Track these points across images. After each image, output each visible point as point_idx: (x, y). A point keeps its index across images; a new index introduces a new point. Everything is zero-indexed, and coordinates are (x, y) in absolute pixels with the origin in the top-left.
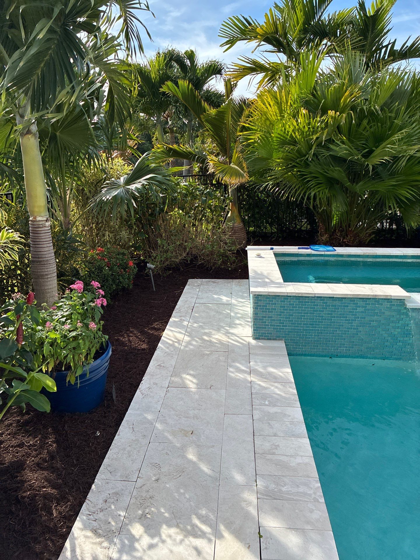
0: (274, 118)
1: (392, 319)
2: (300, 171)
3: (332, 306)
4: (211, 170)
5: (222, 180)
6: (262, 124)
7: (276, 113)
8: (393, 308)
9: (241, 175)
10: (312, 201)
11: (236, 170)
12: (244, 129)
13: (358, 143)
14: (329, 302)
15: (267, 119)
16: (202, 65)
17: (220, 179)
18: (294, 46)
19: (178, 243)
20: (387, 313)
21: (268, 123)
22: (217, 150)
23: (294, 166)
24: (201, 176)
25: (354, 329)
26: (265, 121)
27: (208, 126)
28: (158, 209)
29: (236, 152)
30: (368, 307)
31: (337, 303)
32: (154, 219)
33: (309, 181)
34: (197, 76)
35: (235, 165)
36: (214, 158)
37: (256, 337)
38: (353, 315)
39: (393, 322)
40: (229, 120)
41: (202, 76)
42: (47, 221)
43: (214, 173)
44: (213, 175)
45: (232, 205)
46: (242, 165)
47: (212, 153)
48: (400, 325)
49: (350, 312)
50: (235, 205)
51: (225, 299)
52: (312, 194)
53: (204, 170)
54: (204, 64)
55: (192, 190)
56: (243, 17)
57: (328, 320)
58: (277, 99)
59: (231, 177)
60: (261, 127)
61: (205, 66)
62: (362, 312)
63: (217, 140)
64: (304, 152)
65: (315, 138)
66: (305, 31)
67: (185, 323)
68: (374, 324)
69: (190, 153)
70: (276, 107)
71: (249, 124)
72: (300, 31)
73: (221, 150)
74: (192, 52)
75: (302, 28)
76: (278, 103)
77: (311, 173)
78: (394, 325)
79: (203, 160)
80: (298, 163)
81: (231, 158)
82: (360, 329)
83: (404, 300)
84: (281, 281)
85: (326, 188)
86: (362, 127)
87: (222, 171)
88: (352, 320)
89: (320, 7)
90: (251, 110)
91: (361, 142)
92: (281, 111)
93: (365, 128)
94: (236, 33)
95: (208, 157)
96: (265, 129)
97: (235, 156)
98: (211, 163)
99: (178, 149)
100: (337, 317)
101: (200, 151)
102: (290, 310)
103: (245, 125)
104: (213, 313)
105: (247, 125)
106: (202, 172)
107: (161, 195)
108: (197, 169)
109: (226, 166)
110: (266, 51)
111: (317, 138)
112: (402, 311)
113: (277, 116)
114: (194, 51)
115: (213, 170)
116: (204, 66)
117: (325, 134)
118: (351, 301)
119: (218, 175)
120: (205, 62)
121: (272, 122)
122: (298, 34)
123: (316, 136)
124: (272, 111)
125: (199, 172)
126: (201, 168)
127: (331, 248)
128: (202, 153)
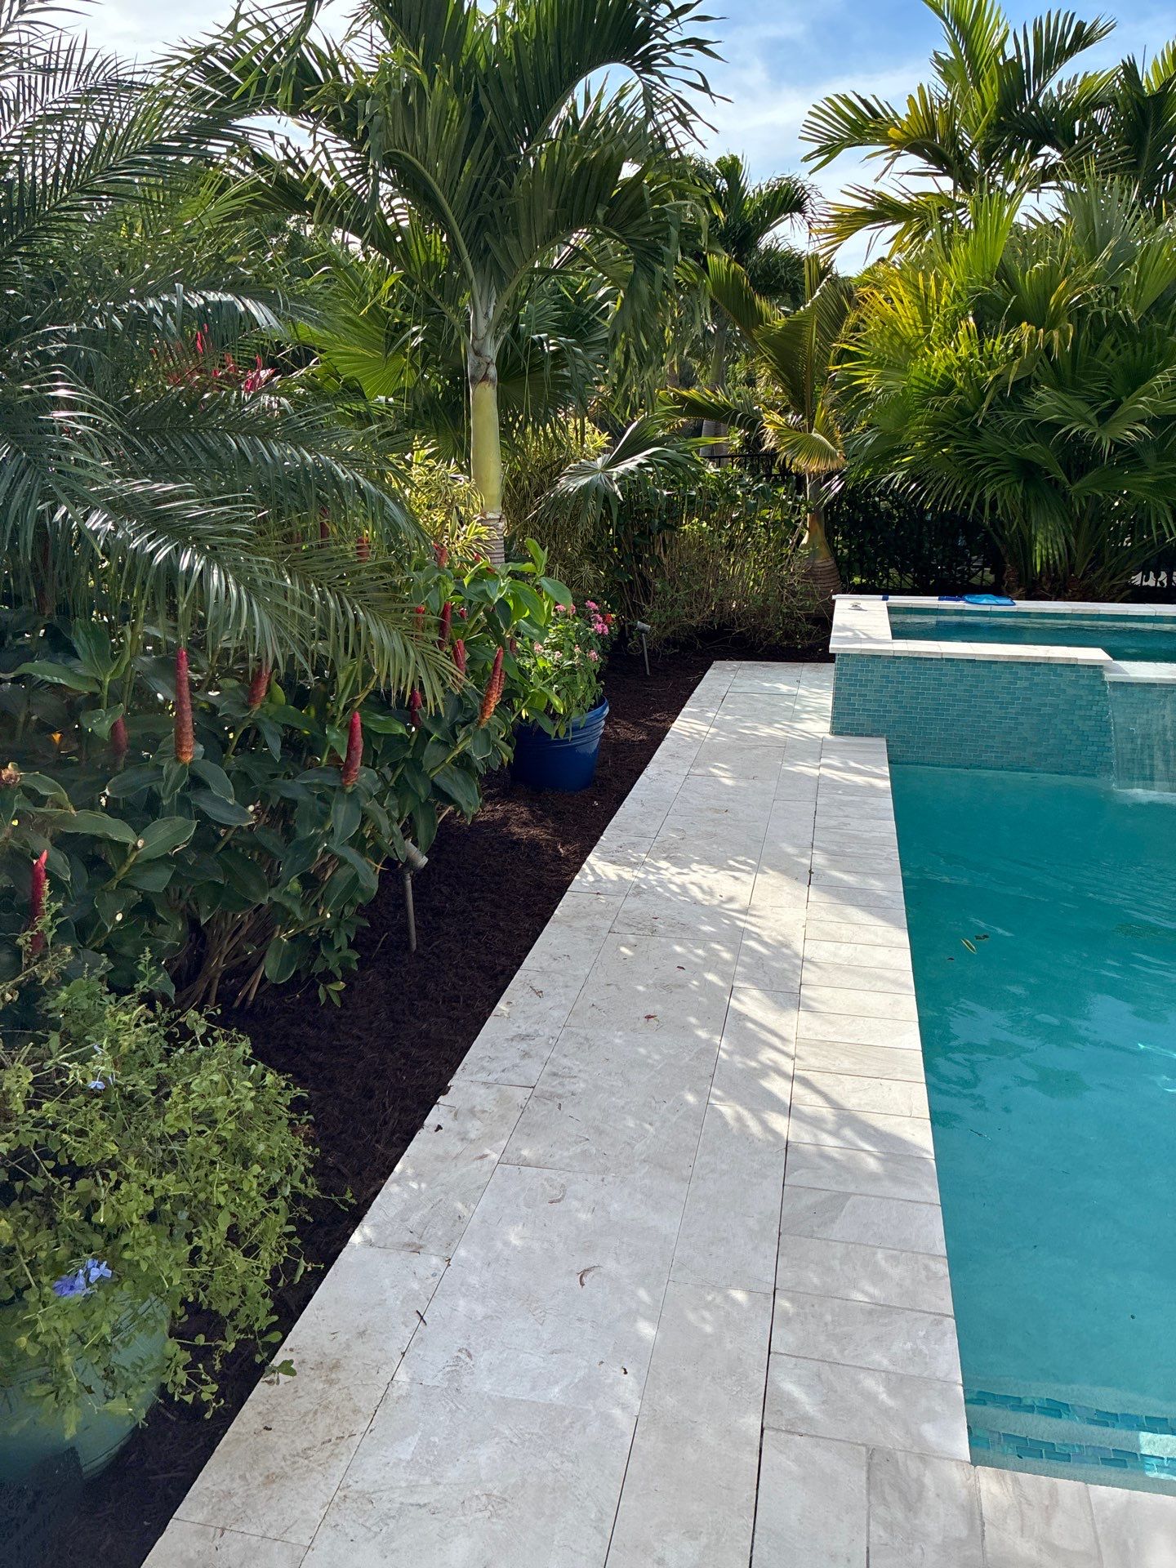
0: (910, 332)
1: (1078, 702)
2: (960, 447)
3: (972, 676)
4: (769, 445)
5: (791, 464)
6: (882, 345)
7: (915, 321)
8: (1082, 682)
9: (828, 455)
10: (987, 511)
11: (822, 443)
12: (845, 356)
13: (1093, 387)
14: (968, 669)
15: (896, 333)
16: (757, 190)
17: (788, 462)
18: (974, 159)
19: (697, 588)
20: (1071, 691)
21: (897, 342)
22: (783, 401)
23: (950, 437)
24: (745, 456)
25: (1011, 719)
26: (890, 338)
27: (768, 352)
28: (657, 521)
29: (822, 408)
30: (1036, 679)
31: (983, 671)
32: (647, 542)
33: (981, 467)
34: (741, 220)
35: (820, 432)
36: (777, 418)
37: (835, 732)
38: (1008, 693)
39: (1080, 708)
40: (813, 336)
41: (755, 219)
42: (500, 520)
43: (774, 449)
44: (772, 455)
45: (812, 520)
46: (832, 435)
47: (772, 407)
48: (1093, 713)
49: (1003, 688)
50: (819, 519)
51: (784, 688)
52: (988, 496)
53: (753, 444)
54: (763, 187)
55: (728, 483)
56: (859, 97)
57: (965, 701)
58: (918, 289)
59: (809, 458)
60: (880, 351)
61: (764, 192)
62: (1025, 689)
63: (784, 380)
64: (972, 409)
65: (991, 379)
66: (998, 128)
67: (711, 715)
68: (1047, 710)
69: (726, 407)
70: (916, 309)
71: (857, 346)
72: (989, 127)
73: (792, 401)
74: (735, 159)
75: (994, 122)
76: (919, 298)
77: (984, 451)
78: (1082, 713)
79: (752, 423)
80: (957, 431)
81: (812, 418)
82: (1022, 719)
83: (1101, 667)
84: (890, 637)
85: (1019, 482)
86: (1101, 353)
87: (793, 446)
88: (1008, 703)
89: (1037, 75)
90: (862, 315)
91: (1097, 384)
92: (926, 320)
93: (1108, 354)
94: (840, 130)
95: (764, 416)
96: (890, 355)
97: (820, 415)
98: (770, 429)
99: (700, 400)
100: (981, 697)
101: (745, 403)
102: (898, 682)
103: (846, 346)
104: (760, 705)
105: (852, 349)
106: (749, 449)
107: (665, 493)
108: (737, 443)
109: (802, 435)
110: (907, 173)
111: (998, 377)
112: (1098, 688)
113: (917, 328)
114: (740, 157)
115: (772, 445)
116: (761, 191)
117: (1015, 368)
118: (1005, 668)
119: (784, 455)
120: (765, 181)
121: (907, 341)
122: (984, 134)
123: (996, 372)
124: (906, 315)
125: (741, 449)
126: (746, 440)
127: (1008, 601)
128: (751, 407)
